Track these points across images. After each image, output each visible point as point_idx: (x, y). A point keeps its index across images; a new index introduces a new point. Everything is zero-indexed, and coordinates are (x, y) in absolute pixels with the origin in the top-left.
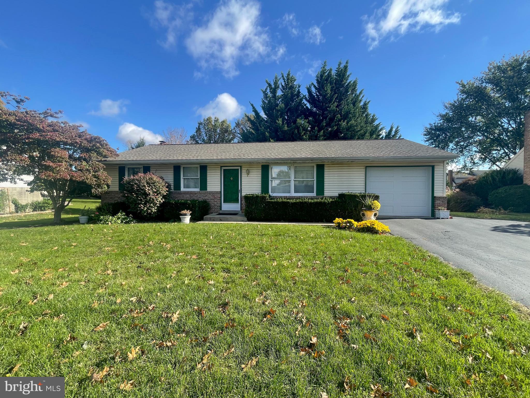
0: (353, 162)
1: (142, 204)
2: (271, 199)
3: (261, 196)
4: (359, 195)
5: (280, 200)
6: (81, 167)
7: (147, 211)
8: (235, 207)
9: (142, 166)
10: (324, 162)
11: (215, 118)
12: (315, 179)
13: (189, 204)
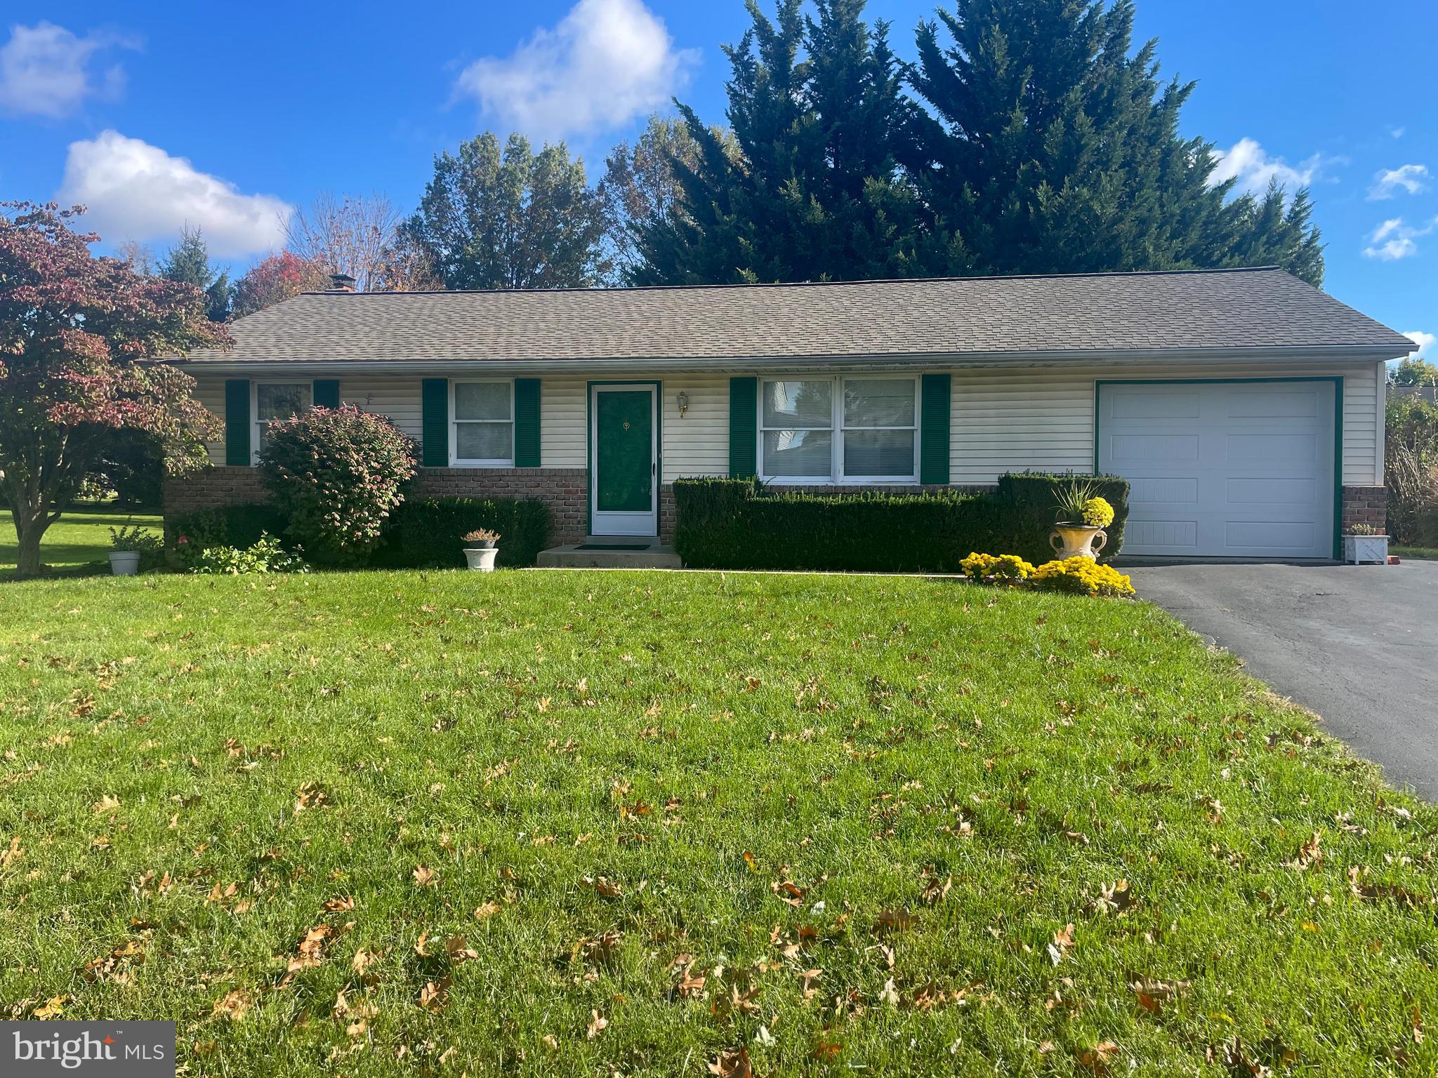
0: (1051, 366)
1: (337, 510)
2: (764, 495)
3: (729, 485)
4: (1056, 480)
5: (792, 499)
6: (131, 384)
7: (350, 532)
8: (641, 523)
9: (310, 381)
10: (949, 367)
11: (512, 140)
12: (918, 425)
13: (489, 512)
